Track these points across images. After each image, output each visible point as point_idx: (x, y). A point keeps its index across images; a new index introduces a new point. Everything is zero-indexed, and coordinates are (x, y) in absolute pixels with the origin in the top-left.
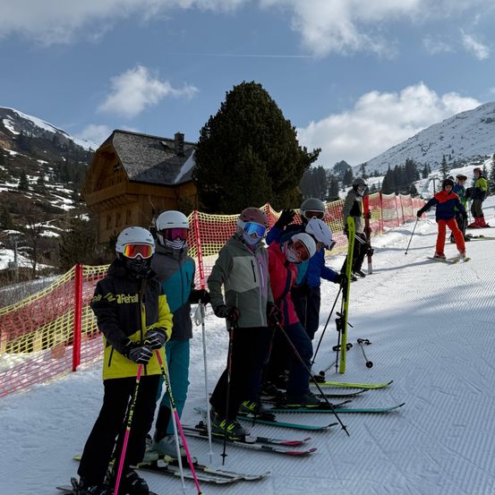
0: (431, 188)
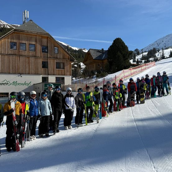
0: (160, 55)
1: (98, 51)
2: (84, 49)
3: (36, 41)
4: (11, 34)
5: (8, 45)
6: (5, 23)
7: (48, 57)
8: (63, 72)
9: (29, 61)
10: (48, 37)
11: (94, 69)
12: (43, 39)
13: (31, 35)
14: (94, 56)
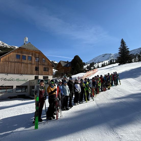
0: (96, 66)
1: (65, 62)
2: (54, 61)
3: (32, 55)
4: (17, 50)
5: (15, 56)
6: (7, 45)
7: (39, 64)
8: (48, 73)
9: (27, 66)
10: (39, 53)
11: (63, 72)
12: (36, 54)
13: (29, 51)
14: (63, 65)
